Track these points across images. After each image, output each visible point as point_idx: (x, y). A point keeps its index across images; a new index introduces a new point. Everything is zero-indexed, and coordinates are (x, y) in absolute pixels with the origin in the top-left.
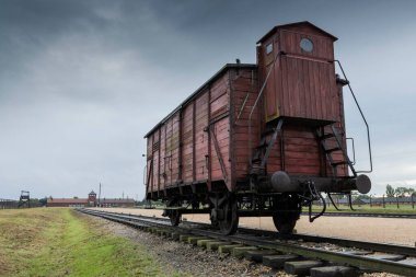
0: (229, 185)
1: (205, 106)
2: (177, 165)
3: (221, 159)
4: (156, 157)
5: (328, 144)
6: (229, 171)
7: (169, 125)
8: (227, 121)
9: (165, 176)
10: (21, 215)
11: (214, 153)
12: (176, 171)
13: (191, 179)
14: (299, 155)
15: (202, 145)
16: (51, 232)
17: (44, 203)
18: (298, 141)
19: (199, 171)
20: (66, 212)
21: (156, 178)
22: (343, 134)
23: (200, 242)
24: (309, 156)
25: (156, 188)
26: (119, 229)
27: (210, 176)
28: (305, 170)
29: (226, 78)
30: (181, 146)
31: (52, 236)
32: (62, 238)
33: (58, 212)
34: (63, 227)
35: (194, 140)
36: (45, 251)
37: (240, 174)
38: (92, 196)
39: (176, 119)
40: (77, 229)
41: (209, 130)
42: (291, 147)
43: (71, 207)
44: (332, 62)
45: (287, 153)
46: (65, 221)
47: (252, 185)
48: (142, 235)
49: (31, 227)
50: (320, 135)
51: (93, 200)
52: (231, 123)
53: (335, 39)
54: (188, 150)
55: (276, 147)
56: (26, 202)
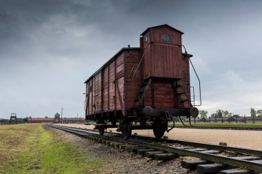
0: (123, 113)
1: (113, 69)
2: (100, 101)
3: (120, 99)
4: (91, 95)
5: (179, 90)
6: (124, 105)
7: (97, 77)
8: (123, 78)
9: (95, 106)
10: (12, 128)
11: (117, 95)
12: (100, 104)
13: (107, 109)
14: (163, 96)
15: (112, 90)
16: (31, 139)
17: (26, 121)
18: (162, 89)
19: (111, 105)
20: (40, 126)
21: (90, 107)
22: (189, 84)
23: (111, 143)
24: (168, 97)
25: (90, 113)
26: (71, 137)
27: (116, 108)
28: (166, 104)
29: (123, 55)
30: (103, 90)
31: (31, 141)
32: (37, 142)
33: (35, 126)
34: (38, 136)
35: (109, 87)
36: (27, 149)
37: (129, 107)
38: (57, 116)
39: (100, 75)
40: (46, 137)
41: (115, 82)
42: (158, 92)
43: (43, 124)
44: (180, 46)
45: (155, 95)
46: (39, 132)
47: (135, 113)
48: (83, 140)
49: (18, 136)
50: (175, 85)
51: (58, 118)
52: (125, 80)
53: (183, 33)
54: (106, 93)
55: (150, 92)
56: (14, 121)
